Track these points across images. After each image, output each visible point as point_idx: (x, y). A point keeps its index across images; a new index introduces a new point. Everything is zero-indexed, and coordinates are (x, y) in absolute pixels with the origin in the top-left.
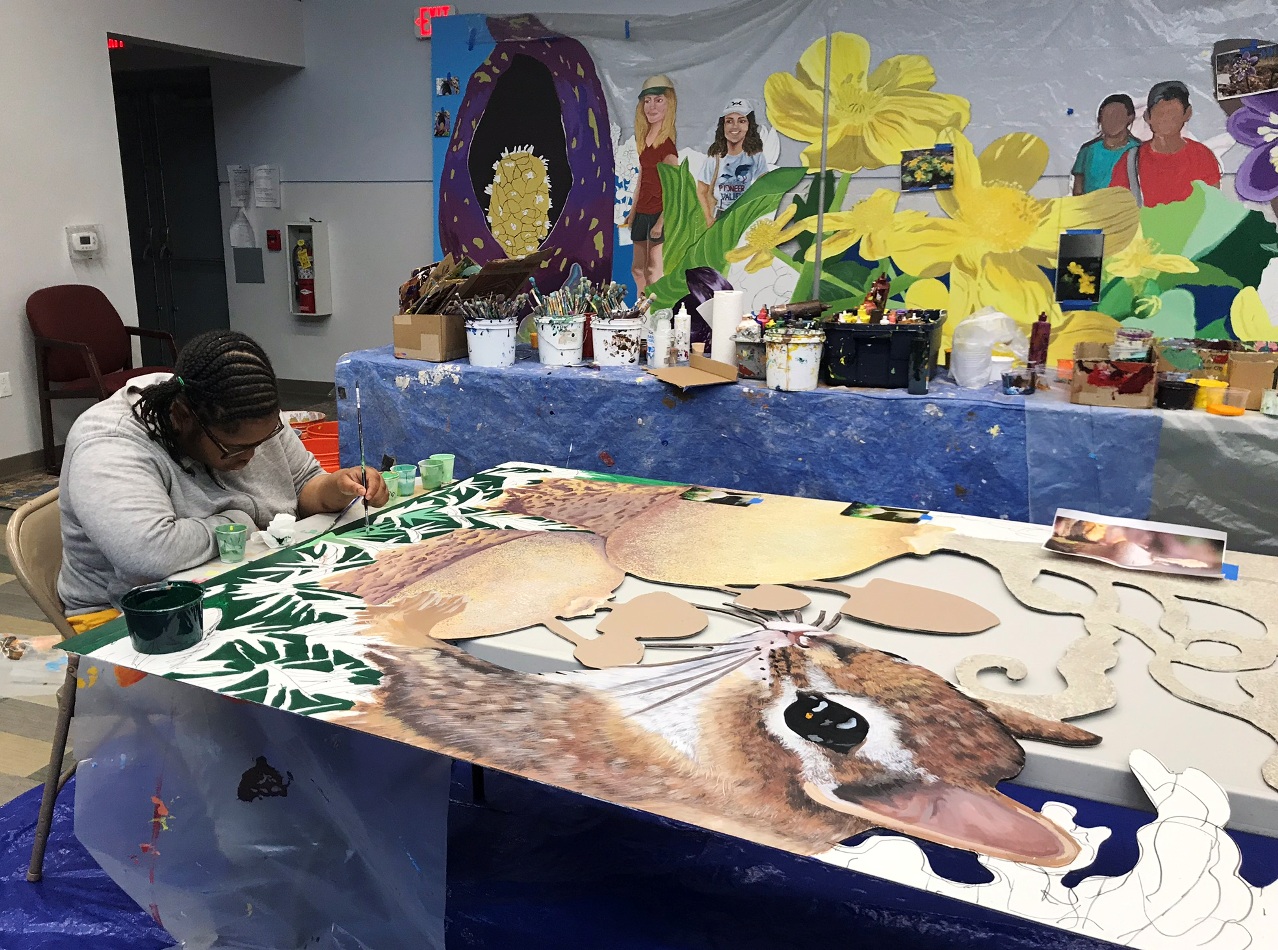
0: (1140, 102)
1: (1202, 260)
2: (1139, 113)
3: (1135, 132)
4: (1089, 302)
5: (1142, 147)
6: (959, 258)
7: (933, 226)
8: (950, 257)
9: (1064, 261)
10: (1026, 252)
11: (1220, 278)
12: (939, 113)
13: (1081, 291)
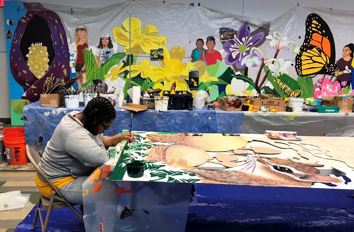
0: (205, 41)
1: (219, 78)
2: (205, 43)
3: (204, 48)
4: (196, 88)
5: (206, 51)
6: (166, 77)
7: (159, 69)
8: (163, 77)
9: (190, 78)
10: (181, 76)
11: (223, 82)
12: (159, 40)
13: (194, 86)
